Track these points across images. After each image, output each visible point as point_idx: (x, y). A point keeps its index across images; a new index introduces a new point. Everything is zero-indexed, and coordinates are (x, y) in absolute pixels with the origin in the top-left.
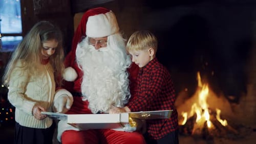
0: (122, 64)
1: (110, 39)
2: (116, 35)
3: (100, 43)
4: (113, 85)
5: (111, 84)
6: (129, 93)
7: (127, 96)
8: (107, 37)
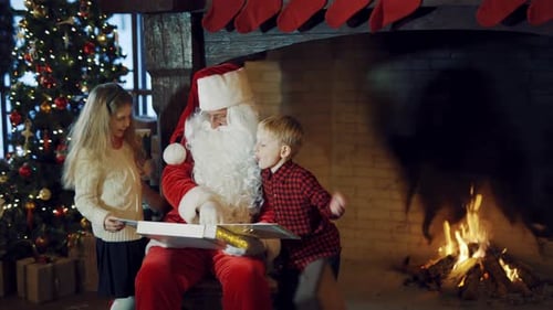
0: (248, 150)
1: (231, 112)
2: (241, 106)
3: (218, 118)
4: (236, 184)
5: (233, 182)
6: (260, 198)
7: (257, 203)
8: (226, 109)
